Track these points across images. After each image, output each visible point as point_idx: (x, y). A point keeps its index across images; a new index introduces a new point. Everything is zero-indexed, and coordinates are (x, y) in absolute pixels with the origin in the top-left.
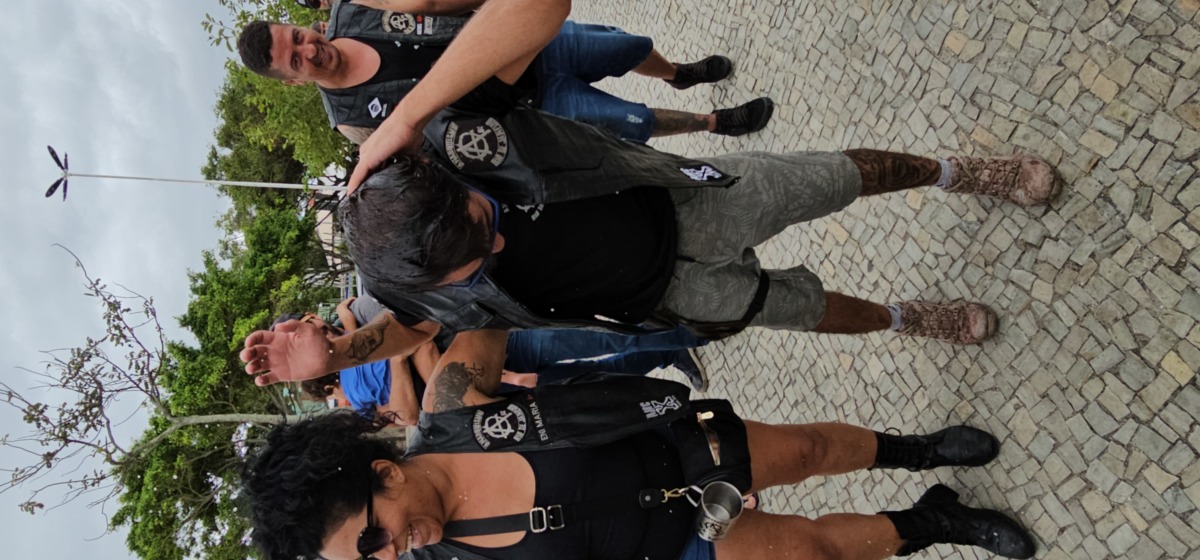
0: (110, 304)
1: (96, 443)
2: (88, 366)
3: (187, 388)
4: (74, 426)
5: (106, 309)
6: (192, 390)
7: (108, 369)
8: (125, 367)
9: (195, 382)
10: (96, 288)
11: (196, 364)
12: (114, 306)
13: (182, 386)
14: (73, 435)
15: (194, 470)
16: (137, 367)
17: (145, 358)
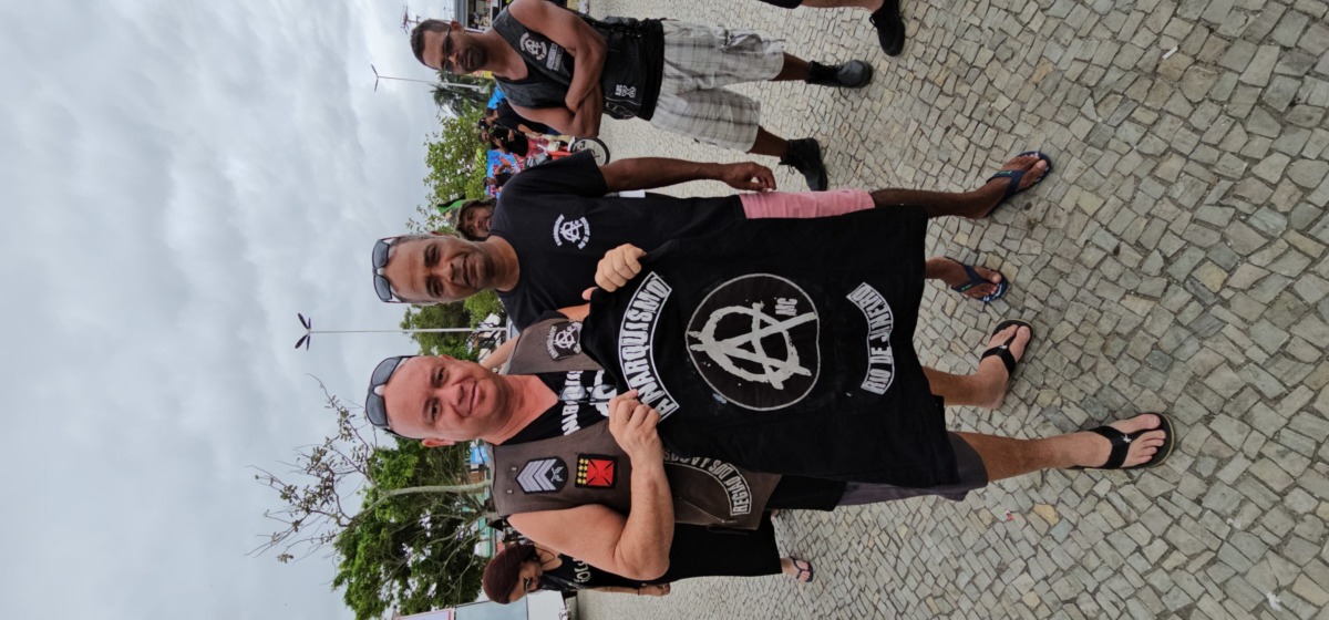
0: (342, 413)
1: (330, 512)
2: (324, 459)
3: (390, 478)
4: (314, 501)
5: (339, 416)
6: (393, 480)
7: (338, 459)
8: (350, 458)
9: (395, 474)
10: (332, 402)
11: (396, 461)
12: (345, 414)
13: (386, 478)
14: (314, 507)
15: (393, 540)
16: (358, 457)
17: (364, 451)
